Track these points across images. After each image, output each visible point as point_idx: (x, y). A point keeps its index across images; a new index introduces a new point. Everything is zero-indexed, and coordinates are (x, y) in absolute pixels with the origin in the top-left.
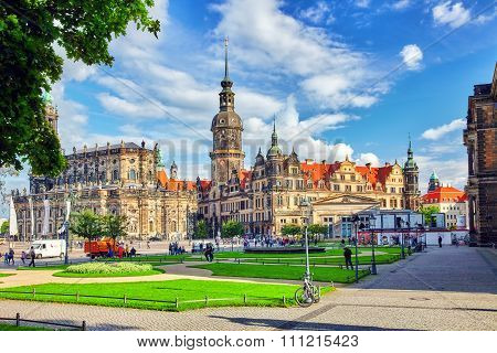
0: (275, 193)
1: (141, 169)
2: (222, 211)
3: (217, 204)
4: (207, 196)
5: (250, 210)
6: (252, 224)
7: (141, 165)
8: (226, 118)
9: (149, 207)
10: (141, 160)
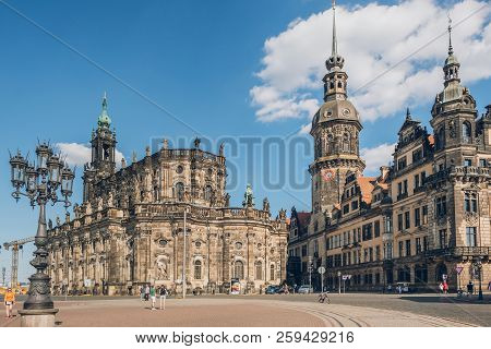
0: (459, 185)
1: (193, 181)
2: (327, 248)
3: (321, 239)
4: (306, 230)
5: (385, 237)
6: (389, 264)
7: (193, 175)
8: (335, 109)
9: (195, 236)
10: (193, 167)
